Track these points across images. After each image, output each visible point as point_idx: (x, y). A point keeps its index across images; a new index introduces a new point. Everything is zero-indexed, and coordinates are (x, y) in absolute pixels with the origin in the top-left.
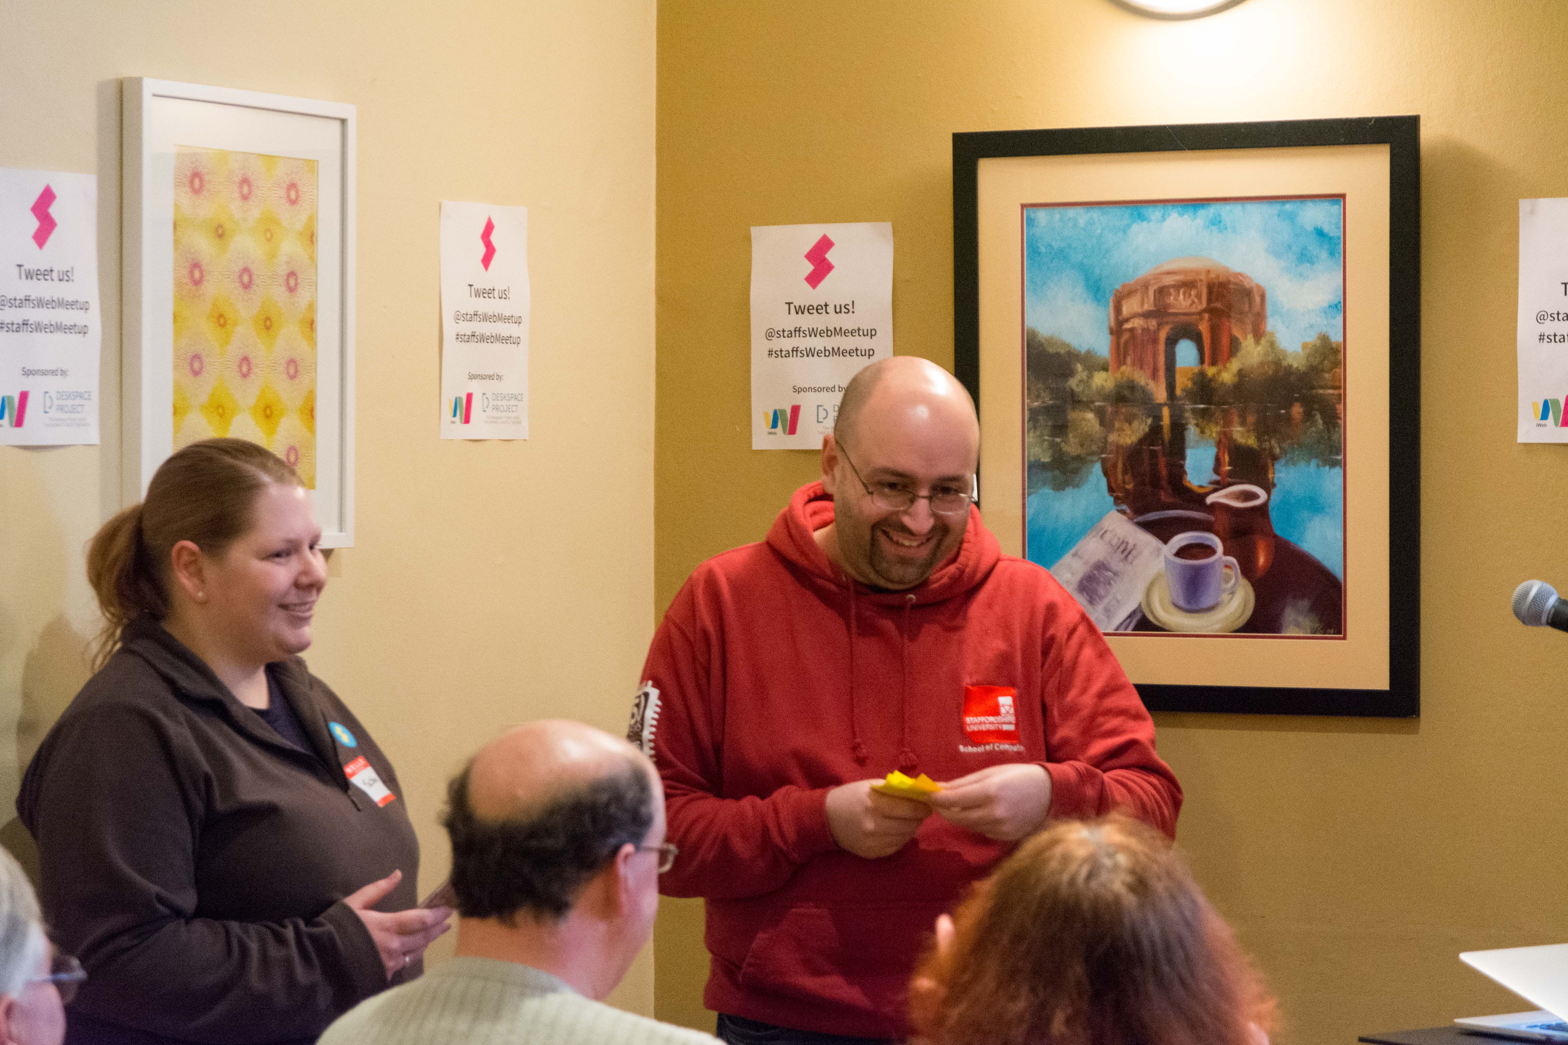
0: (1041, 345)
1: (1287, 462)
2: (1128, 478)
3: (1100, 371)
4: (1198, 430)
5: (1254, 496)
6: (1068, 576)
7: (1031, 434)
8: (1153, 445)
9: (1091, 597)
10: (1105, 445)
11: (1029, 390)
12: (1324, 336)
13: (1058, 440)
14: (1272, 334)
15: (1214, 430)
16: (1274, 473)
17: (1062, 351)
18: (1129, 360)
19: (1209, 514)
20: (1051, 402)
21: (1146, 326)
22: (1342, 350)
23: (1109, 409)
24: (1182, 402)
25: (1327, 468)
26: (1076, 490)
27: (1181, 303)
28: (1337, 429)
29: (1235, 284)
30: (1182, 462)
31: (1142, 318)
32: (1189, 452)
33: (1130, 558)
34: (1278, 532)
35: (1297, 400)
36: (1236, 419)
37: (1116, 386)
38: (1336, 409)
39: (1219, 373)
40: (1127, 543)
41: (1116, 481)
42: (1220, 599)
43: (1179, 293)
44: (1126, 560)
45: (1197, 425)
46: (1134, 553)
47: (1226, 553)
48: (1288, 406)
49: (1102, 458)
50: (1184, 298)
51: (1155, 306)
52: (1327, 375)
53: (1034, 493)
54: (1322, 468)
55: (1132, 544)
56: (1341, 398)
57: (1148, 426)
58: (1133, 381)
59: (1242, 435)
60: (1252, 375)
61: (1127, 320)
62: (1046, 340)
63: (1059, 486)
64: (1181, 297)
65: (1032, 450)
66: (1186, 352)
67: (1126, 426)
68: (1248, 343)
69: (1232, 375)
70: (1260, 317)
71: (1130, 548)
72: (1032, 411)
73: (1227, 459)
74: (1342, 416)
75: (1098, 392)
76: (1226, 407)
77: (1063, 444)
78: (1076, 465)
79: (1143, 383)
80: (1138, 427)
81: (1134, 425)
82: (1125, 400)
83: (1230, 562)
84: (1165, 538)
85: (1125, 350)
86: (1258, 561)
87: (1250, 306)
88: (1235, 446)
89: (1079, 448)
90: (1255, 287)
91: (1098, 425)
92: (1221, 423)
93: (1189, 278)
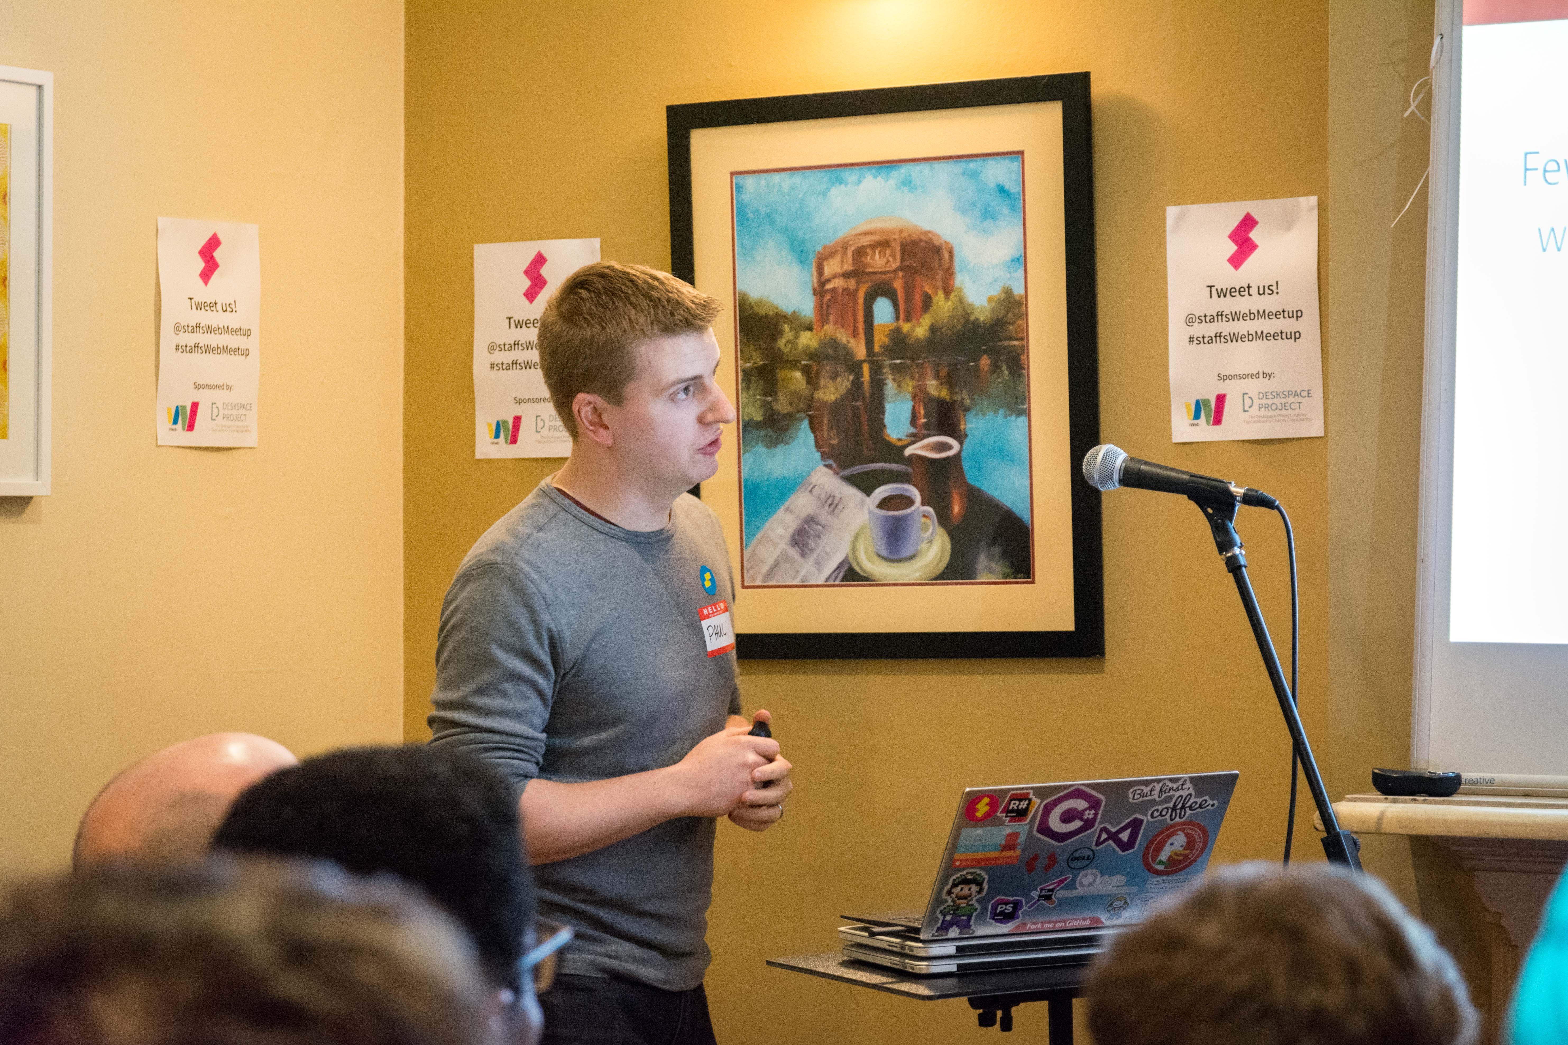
0: (752, 307)
2: (832, 433)
3: (805, 330)
4: (896, 384)
5: (948, 447)
6: (780, 531)
7: (744, 395)
8: (855, 401)
9: (803, 551)
10: (811, 402)
11: (742, 351)
12: (1008, 289)
13: (769, 399)
14: (960, 289)
15: (909, 385)
16: (965, 424)
17: (771, 313)
18: (831, 319)
19: (907, 466)
20: (762, 363)
21: (846, 286)
22: (1024, 303)
23: (815, 367)
24: (880, 358)
25: (1013, 417)
27: (878, 262)
28: (1022, 379)
29: (926, 242)
30: (881, 416)
31: (842, 278)
32: (888, 407)
33: (837, 511)
34: (970, 481)
35: (984, 352)
36: (930, 373)
37: (820, 345)
38: (1020, 360)
39: (913, 328)
40: (834, 497)
41: (823, 437)
42: (919, 548)
43: (875, 252)
44: (834, 514)
45: (894, 380)
46: (840, 506)
47: (924, 504)
48: (976, 358)
49: (810, 416)
50: (880, 258)
51: (854, 266)
52: (1011, 327)
54: (1009, 417)
55: (839, 497)
56: (1025, 349)
57: (850, 382)
58: (835, 340)
59: (935, 388)
60: (943, 330)
61: (828, 281)
62: (756, 303)
63: (772, 443)
64: (877, 256)
65: (746, 410)
66: (883, 310)
67: (831, 383)
68: (939, 299)
69: (924, 330)
70: (949, 273)
71: (836, 501)
72: (745, 372)
73: (922, 411)
74: (1026, 366)
75: (804, 351)
76: (920, 361)
77: (774, 403)
78: (786, 422)
79: (844, 341)
80: (842, 384)
81: (837, 382)
82: (828, 357)
83: (929, 512)
84: (868, 491)
85: (828, 310)
86: (953, 510)
87: (940, 263)
88: (930, 398)
89: (788, 406)
90: (943, 243)
91: (805, 383)
92: (916, 377)
93: (884, 238)
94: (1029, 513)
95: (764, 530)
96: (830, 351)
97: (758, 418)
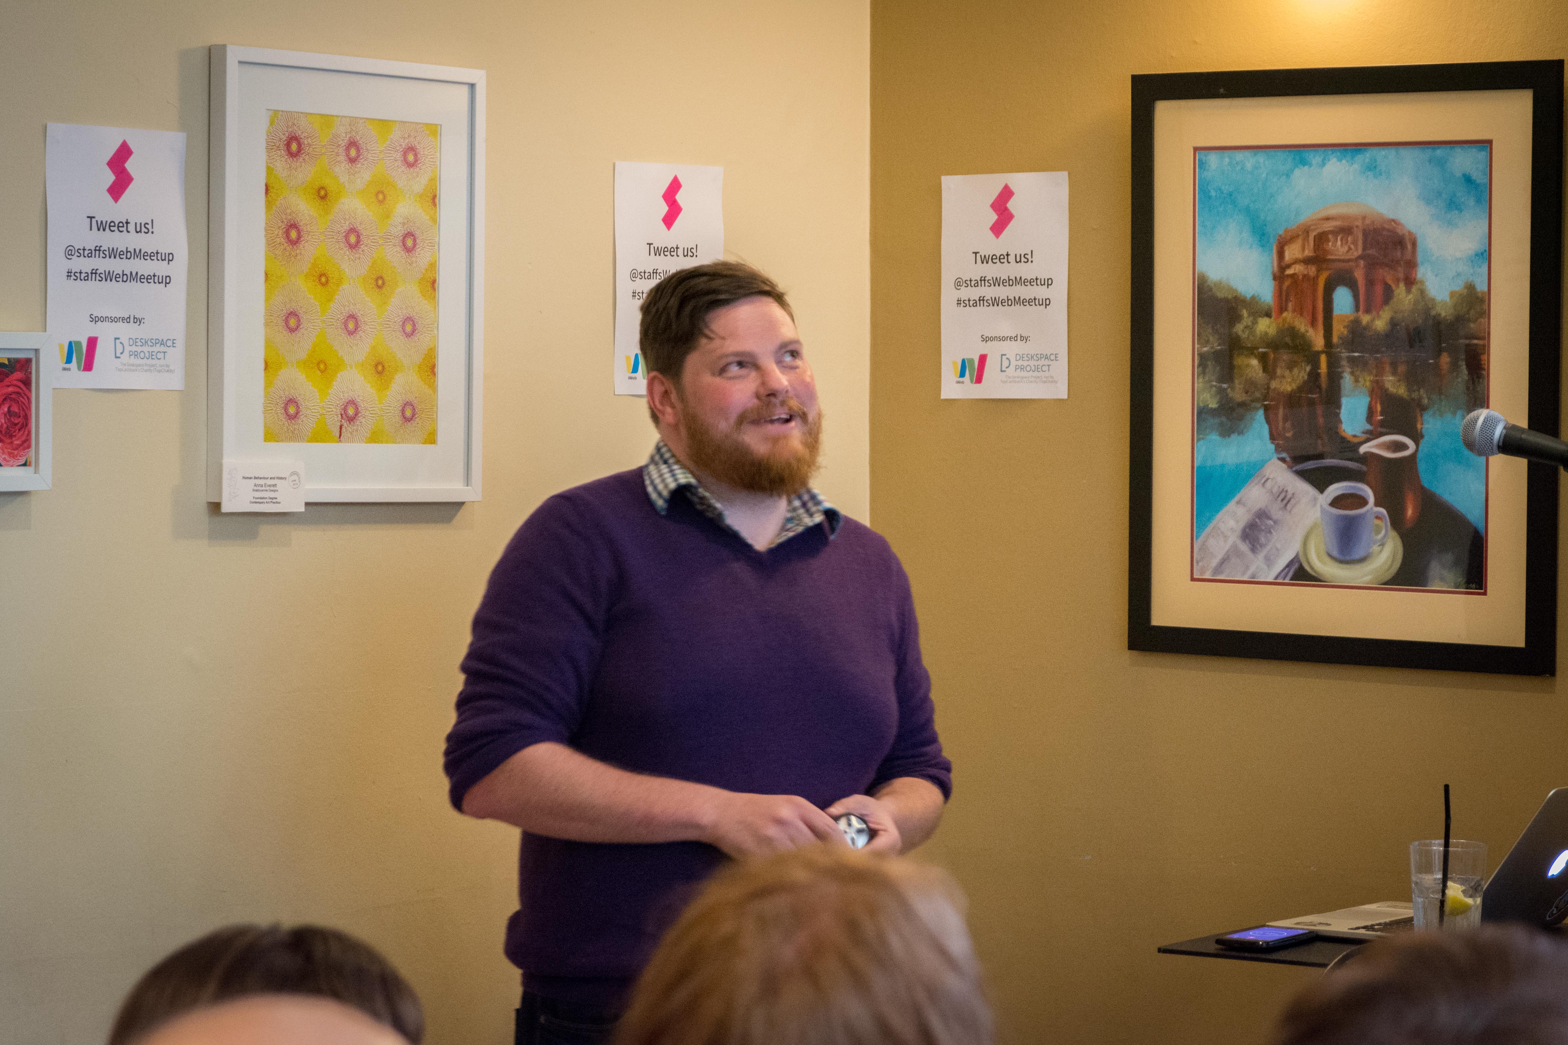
0: (1211, 290)
1: (1434, 413)
2: (1288, 425)
3: (1264, 317)
4: (1352, 378)
5: (1404, 447)
6: (1232, 523)
7: (1201, 380)
8: (1310, 394)
9: (1253, 545)
10: (1268, 391)
11: (1199, 336)
12: (1471, 285)
13: (1225, 386)
14: (1422, 282)
15: (1367, 379)
16: (1422, 424)
17: (1230, 297)
18: (1290, 305)
19: (1361, 464)
20: (1219, 348)
21: (1306, 272)
22: (1487, 300)
23: (1272, 356)
24: (1338, 350)
26: (1240, 438)
27: (1339, 249)
28: (1481, 380)
29: (1388, 230)
30: (1337, 411)
31: (1302, 264)
33: (1289, 506)
34: (1425, 484)
35: (1444, 350)
36: (1388, 368)
37: (1278, 332)
38: (1480, 360)
39: (1373, 320)
40: (1287, 491)
41: (1277, 428)
42: (1370, 550)
43: (1337, 238)
44: (1286, 509)
45: (1352, 373)
46: (1293, 501)
47: (1377, 504)
48: (1436, 355)
49: (1265, 406)
50: (1342, 244)
51: (1315, 252)
52: (1472, 325)
53: (1203, 439)
55: (1292, 493)
56: (1486, 349)
57: (1307, 373)
58: (1293, 328)
59: (1393, 384)
60: (1403, 324)
61: (1289, 266)
62: (1216, 285)
63: (1226, 433)
64: (1339, 243)
65: (1201, 396)
66: (1343, 299)
67: (1287, 373)
68: (1400, 290)
69: (1384, 323)
70: (1411, 265)
71: (1289, 496)
72: (1202, 356)
73: (1379, 408)
74: (1486, 367)
75: (1261, 338)
76: (1378, 356)
77: (1229, 390)
78: (1241, 411)
79: (1303, 329)
80: (1299, 374)
81: (1293, 372)
82: (1287, 346)
83: (1381, 513)
84: (1321, 487)
85: (1287, 295)
86: (1406, 513)
87: (1402, 254)
88: (1387, 395)
89: (1244, 395)
90: (1407, 234)
91: (1261, 371)
92: (1374, 372)
93: (1346, 224)
95: (1214, 522)
96: (1287, 339)
97: (1213, 405)
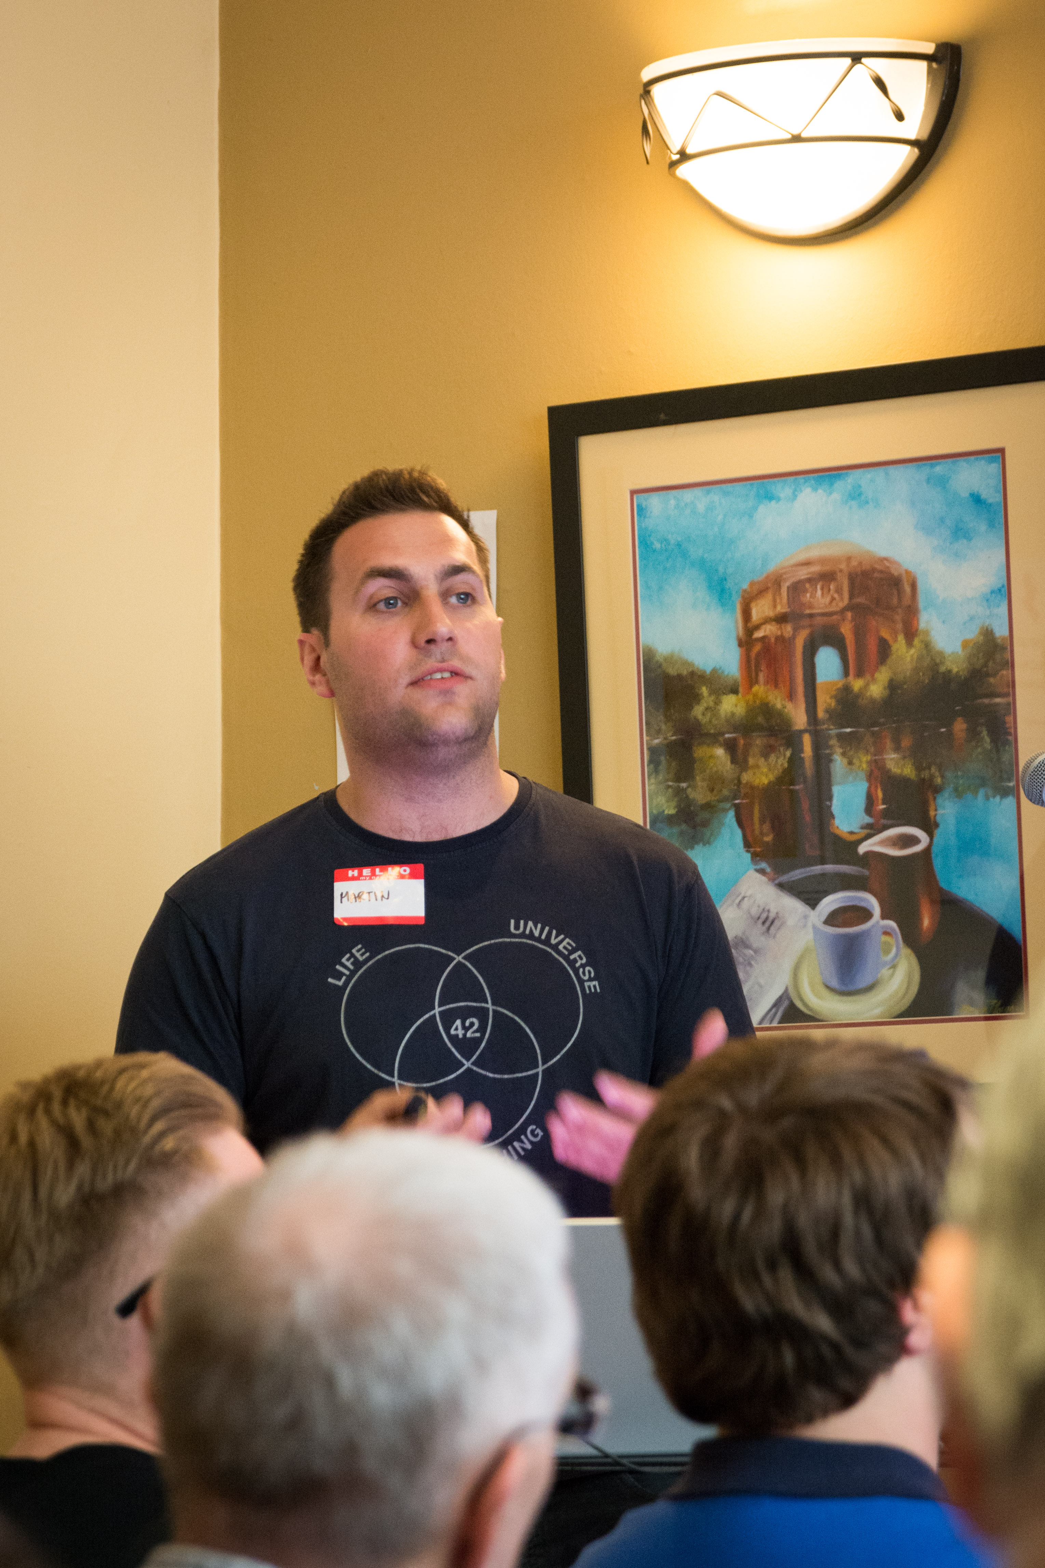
0: (660, 666)
2: (766, 827)
3: (729, 694)
4: (845, 761)
5: (914, 841)
7: (653, 781)
8: (793, 785)
10: (738, 787)
11: (649, 726)
12: (987, 629)
13: (684, 785)
14: (927, 633)
15: (864, 760)
16: (936, 810)
17: (685, 673)
18: (762, 677)
19: (863, 867)
20: (674, 738)
21: (779, 633)
22: (1009, 647)
23: (742, 742)
24: (826, 726)
25: (998, 798)
27: (819, 600)
28: (1007, 748)
29: (881, 572)
30: (828, 803)
31: (774, 623)
32: (836, 790)
33: (772, 929)
34: (943, 885)
35: (959, 714)
36: (889, 744)
37: (747, 712)
38: (1005, 723)
39: (867, 685)
40: (769, 911)
41: (753, 832)
42: (879, 976)
43: (816, 588)
44: (769, 934)
45: (844, 754)
46: (777, 923)
47: (884, 916)
48: (949, 722)
49: (737, 805)
50: (823, 594)
51: (789, 607)
52: (992, 680)
54: (991, 799)
55: (775, 911)
56: (1011, 708)
57: (787, 760)
58: (767, 705)
59: (897, 763)
60: (905, 687)
61: (757, 627)
62: (666, 659)
64: (819, 593)
65: (654, 801)
66: (828, 663)
67: (762, 761)
68: (899, 646)
69: (881, 688)
70: (912, 611)
71: (772, 917)
72: (653, 751)
73: (880, 794)
74: (1012, 731)
75: (727, 721)
76: (876, 729)
77: (689, 790)
78: (704, 815)
79: (779, 706)
80: (776, 761)
81: (770, 760)
82: (759, 728)
83: (891, 926)
84: (812, 902)
85: (757, 665)
86: (922, 924)
87: (900, 599)
88: (889, 777)
89: (708, 793)
90: (903, 572)
91: (729, 763)
92: (872, 749)
93: (827, 568)
94: (1020, 924)
96: (760, 719)
